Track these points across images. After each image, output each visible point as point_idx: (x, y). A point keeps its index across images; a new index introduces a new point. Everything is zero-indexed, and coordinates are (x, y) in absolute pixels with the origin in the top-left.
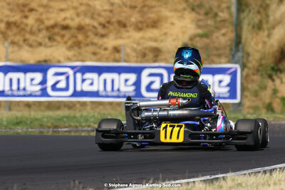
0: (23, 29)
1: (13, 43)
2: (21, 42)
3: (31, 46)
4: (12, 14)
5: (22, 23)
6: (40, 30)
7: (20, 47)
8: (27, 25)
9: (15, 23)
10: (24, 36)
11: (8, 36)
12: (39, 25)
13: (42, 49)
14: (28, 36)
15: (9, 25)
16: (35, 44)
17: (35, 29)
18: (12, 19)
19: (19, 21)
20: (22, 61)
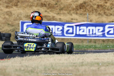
0: (104, 8)
1: (99, 14)
2: (103, 14)
3: (107, 15)
4: (100, 2)
5: (104, 5)
6: (112, 9)
7: (102, 15)
8: (106, 6)
9: (101, 5)
10: (104, 11)
11: (98, 11)
12: (112, 6)
13: (112, 16)
14: (106, 11)
15: (98, 6)
16: (109, 14)
17: (109, 8)
18: (100, 4)
19: (103, 4)
20: (102, 22)
